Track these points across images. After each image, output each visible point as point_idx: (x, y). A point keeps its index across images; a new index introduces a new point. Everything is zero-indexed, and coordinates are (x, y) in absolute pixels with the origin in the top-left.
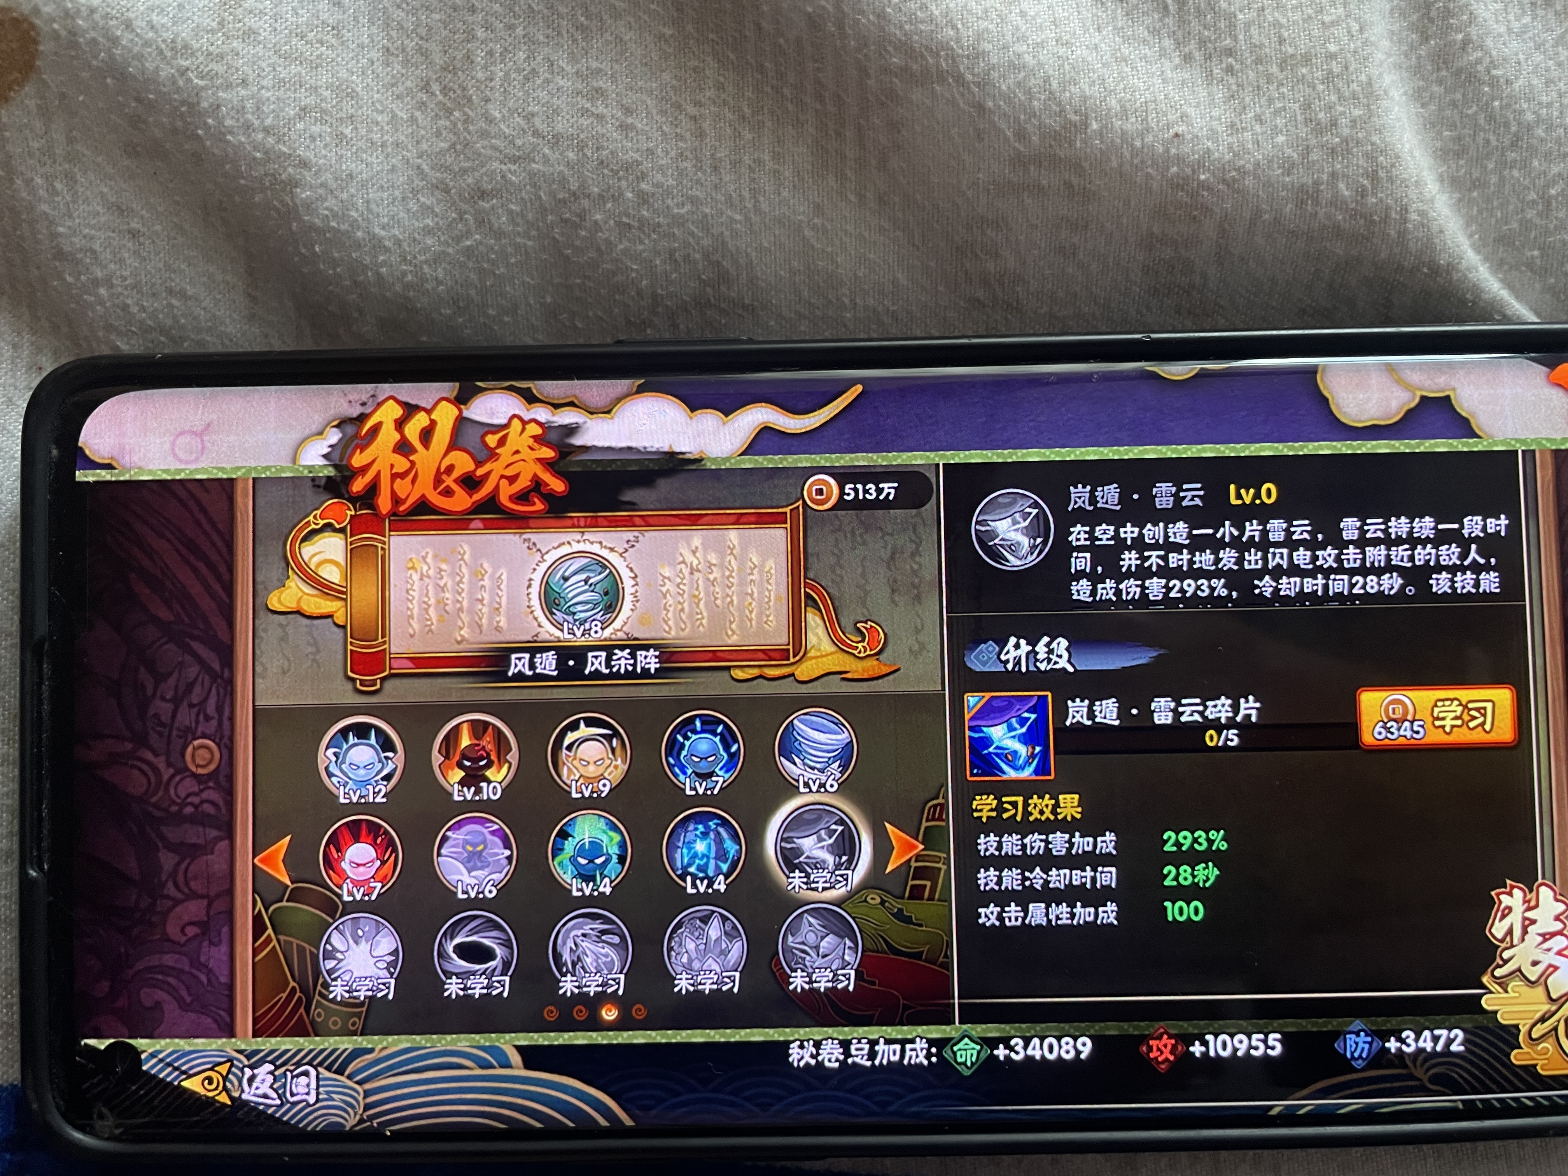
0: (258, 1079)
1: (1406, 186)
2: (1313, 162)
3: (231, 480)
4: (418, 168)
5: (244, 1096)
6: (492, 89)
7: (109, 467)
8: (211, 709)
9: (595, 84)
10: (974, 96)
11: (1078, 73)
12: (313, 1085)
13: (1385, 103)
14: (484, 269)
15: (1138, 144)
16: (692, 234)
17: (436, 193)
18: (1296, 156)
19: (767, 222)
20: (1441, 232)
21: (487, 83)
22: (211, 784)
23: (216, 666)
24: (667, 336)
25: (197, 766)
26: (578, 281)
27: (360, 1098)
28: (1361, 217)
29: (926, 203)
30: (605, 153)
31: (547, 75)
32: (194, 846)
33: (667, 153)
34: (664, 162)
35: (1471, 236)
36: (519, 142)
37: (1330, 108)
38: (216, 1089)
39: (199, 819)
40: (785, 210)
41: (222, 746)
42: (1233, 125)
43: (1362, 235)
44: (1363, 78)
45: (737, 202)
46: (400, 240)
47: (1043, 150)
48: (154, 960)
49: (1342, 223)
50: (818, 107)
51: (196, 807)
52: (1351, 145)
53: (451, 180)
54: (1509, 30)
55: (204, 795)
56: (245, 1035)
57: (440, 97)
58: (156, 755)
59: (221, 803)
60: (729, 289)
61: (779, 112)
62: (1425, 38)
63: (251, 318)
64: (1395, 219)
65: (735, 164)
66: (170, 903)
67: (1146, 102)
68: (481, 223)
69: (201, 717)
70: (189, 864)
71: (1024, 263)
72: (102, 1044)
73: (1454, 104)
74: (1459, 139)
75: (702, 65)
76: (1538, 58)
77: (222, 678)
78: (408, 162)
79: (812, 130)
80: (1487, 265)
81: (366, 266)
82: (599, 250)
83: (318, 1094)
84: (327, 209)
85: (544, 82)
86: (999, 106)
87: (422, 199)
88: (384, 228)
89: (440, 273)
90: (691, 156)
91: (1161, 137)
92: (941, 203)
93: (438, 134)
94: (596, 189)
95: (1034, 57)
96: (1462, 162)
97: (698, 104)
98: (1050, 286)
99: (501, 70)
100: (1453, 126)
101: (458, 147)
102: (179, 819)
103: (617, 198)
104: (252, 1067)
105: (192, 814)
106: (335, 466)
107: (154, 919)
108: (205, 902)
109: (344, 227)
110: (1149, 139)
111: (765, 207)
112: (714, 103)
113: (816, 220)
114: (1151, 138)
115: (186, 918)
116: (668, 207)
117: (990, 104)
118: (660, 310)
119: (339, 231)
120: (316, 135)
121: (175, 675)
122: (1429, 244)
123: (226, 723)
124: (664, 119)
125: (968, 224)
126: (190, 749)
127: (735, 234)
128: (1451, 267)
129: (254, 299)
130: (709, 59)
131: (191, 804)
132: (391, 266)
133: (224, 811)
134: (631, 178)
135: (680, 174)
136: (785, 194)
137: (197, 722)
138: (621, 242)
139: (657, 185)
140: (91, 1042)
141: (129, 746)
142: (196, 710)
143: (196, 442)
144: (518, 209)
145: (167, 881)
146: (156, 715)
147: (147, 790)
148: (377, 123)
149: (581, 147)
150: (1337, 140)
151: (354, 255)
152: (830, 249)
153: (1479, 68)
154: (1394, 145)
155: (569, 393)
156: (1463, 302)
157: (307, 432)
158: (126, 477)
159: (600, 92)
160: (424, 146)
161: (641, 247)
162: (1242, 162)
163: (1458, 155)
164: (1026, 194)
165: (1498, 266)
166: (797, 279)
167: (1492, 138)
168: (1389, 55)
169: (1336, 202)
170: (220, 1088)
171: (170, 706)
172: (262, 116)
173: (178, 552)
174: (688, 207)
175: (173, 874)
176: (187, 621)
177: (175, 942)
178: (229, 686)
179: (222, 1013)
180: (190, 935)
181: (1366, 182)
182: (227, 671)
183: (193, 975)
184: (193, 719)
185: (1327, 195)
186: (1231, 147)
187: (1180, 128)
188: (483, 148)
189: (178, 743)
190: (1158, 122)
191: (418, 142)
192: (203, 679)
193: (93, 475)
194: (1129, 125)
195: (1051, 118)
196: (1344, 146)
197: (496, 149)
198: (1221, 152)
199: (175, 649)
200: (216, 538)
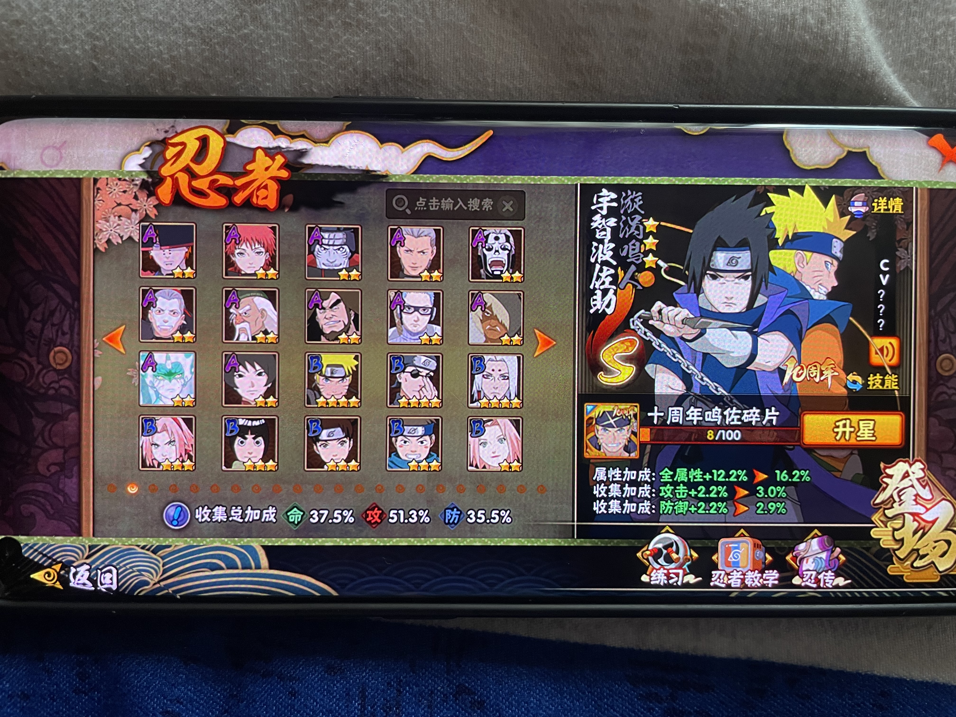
1: (849, 20)
3: (79, 180)
8: (66, 327)
14: (255, 49)
16: (391, 31)
19: (440, 26)
20: (869, 51)
22: (66, 376)
23: (70, 300)
25: (57, 364)
28: (820, 37)
32: (56, 415)
35: (887, 57)
39: (58, 398)
40: (452, 17)
41: (73, 351)
46: (201, 29)
48: (30, 487)
49: (808, 41)
51: (56, 390)
55: (61, 383)
56: (89, 535)
58: (31, 356)
59: (72, 387)
64: (841, 40)
66: (40, 451)
68: (254, 19)
69: (60, 333)
70: (51, 428)
77: (73, 308)
80: (896, 75)
82: (331, 40)
88: (192, 21)
89: (227, 51)
96: (884, 10)
102: (45, 398)
105: (53, 394)
106: (149, 173)
107: (29, 461)
108: (61, 451)
113: (472, 25)
115: (51, 461)
116: (376, 13)
121: (43, 305)
122: (861, 59)
123: (76, 336)
126: (52, 354)
127: (419, 32)
128: (874, 75)
131: (53, 388)
133: (74, 393)
136: (453, 7)
137: (57, 336)
138: (345, 35)
141: (13, 350)
142: (56, 328)
143: (56, 153)
145: (38, 437)
146: (30, 331)
147: (24, 379)
152: (480, 45)
155: (301, 129)
157: (129, 149)
158: (12, 175)
161: (357, 39)
163: (882, 5)
166: (458, 64)
169: (805, 27)
171: (40, 325)
173: (45, 225)
174: (389, 13)
175: (42, 433)
176: (50, 270)
177: (43, 475)
178: (77, 313)
179: (73, 521)
180: (53, 471)
181: (824, 15)
182: (76, 303)
183: (55, 497)
184: (54, 334)
185: (799, 22)
189: (44, 349)
192: (61, 308)
199: (42, 288)
200: (69, 217)
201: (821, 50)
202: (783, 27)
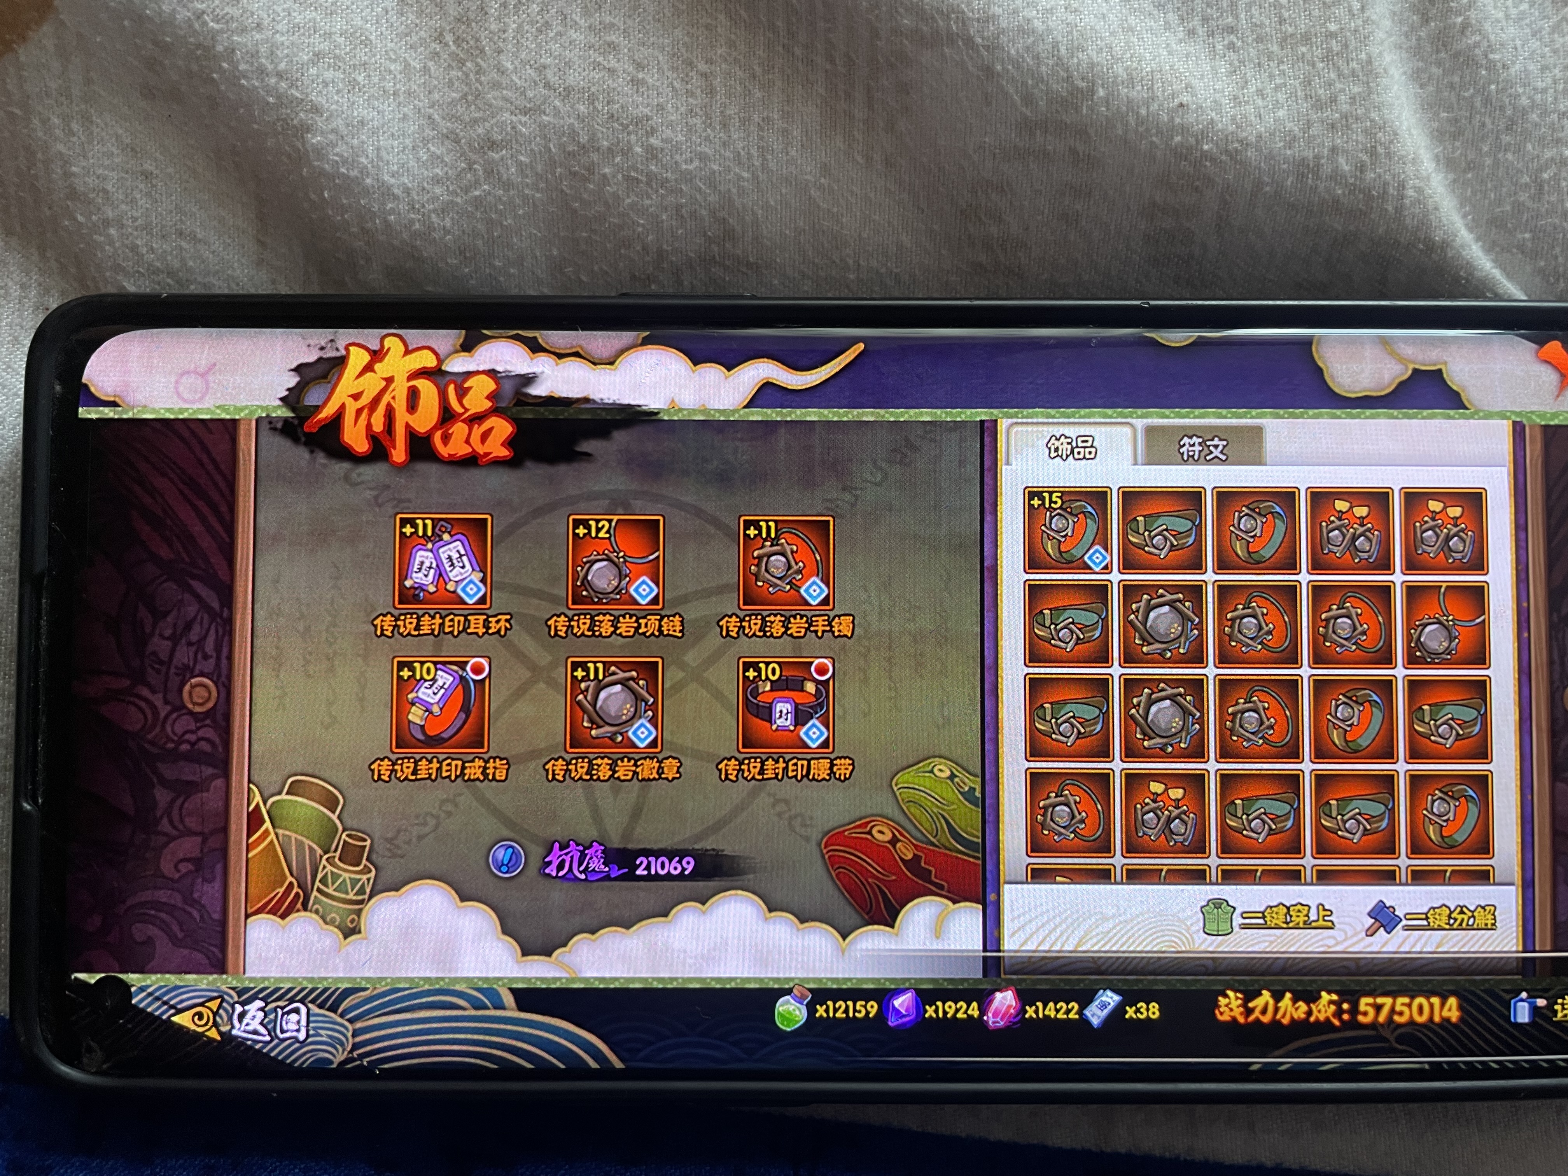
0: (249, 1015)
1: (1404, 163)
2: (1314, 136)
3: (234, 422)
4: (430, 118)
5: (234, 1032)
6: (504, 40)
7: (114, 404)
8: (209, 646)
9: (608, 39)
10: (983, 60)
11: (1086, 40)
12: (304, 1022)
13: (1384, 82)
14: (491, 219)
15: (1143, 112)
16: (700, 191)
17: (446, 143)
18: (1296, 129)
19: (774, 181)
20: (1436, 209)
21: (501, 34)
22: (208, 722)
23: (216, 605)
24: (671, 291)
25: (194, 704)
26: (584, 234)
27: (349, 1035)
28: (1360, 192)
29: (932, 166)
30: (616, 106)
31: (560, 28)
32: (191, 783)
33: (677, 108)
34: (673, 118)
35: (1464, 216)
36: (530, 94)
37: (1330, 84)
39: (194, 757)
40: (792, 169)
41: (220, 685)
42: (1235, 98)
43: (1361, 210)
44: (1363, 56)
45: (745, 160)
46: (408, 188)
47: (1049, 115)
48: (146, 896)
49: (1341, 198)
50: (828, 67)
52: (1350, 121)
53: (462, 130)
54: (1507, 17)
55: (201, 733)
56: (237, 973)
57: (453, 48)
58: (154, 692)
59: (217, 740)
60: (734, 246)
61: (789, 72)
62: (1425, 20)
63: (259, 263)
64: (1393, 195)
65: (744, 122)
66: (163, 839)
67: (1152, 72)
68: (490, 172)
69: (199, 656)
70: (183, 803)
71: (1027, 229)
72: (92, 978)
73: (1452, 86)
74: (1456, 121)
75: (714, 23)
76: (1535, 44)
77: (221, 617)
78: (419, 112)
79: (822, 91)
80: (1480, 244)
81: (374, 213)
82: (606, 204)
83: (308, 1031)
84: (337, 155)
85: (557, 34)
86: (1008, 70)
87: (432, 149)
88: (393, 176)
89: (448, 223)
90: (700, 113)
91: (1166, 106)
92: (946, 166)
93: (451, 83)
94: (605, 143)
95: (1043, 22)
96: (1457, 144)
97: (709, 61)
98: (1052, 252)
99: (514, 22)
100: (1450, 108)
101: (470, 97)
102: (175, 756)
103: (626, 152)
104: (243, 1004)
105: (189, 751)
107: (147, 855)
108: (199, 839)
109: (354, 173)
110: (1154, 107)
111: (772, 165)
112: (726, 60)
113: (823, 180)
114: (1156, 107)
115: (181, 855)
116: (676, 162)
117: (999, 68)
118: (665, 265)
119: (349, 177)
120: (328, 80)
121: (175, 612)
122: (1425, 221)
123: (224, 662)
124: (675, 75)
125: (973, 188)
126: (187, 687)
127: (742, 192)
128: (1445, 245)
129: (262, 244)
130: (722, 17)
131: (188, 742)
132: (399, 214)
133: (220, 749)
134: (640, 132)
135: (690, 130)
136: (793, 153)
137: (196, 661)
138: (628, 197)
139: (665, 141)
140: (82, 976)
141: (127, 683)
142: (194, 649)
144: (528, 161)
145: (161, 818)
147: (143, 727)
148: (390, 71)
149: (592, 99)
150: (1337, 115)
151: (362, 202)
152: (835, 210)
153: (1477, 51)
154: (1393, 122)
155: (574, 343)
156: (1457, 279)
158: (129, 415)
159: (612, 47)
160: (436, 96)
161: (648, 202)
162: (1244, 134)
163: (1454, 137)
164: (1032, 158)
165: (1490, 248)
166: (802, 238)
167: (1488, 121)
168: (1390, 35)
169: (1336, 176)
170: (210, 1023)
172: (276, 61)
173: (181, 492)
174: (696, 163)
175: (168, 812)
176: (187, 559)
177: (169, 879)
178: (227, 626)
179: (214, 949)
180: (183, 872)
181: (1365, 157)
182: (226, 610)
183: (187, 912)
184: (191, 658)
185: (1327, 169)
186: (1233, 119)
187: (1185, 98)
188: (495, 99)
189: (175, 680)
190: (1163, 91)
191: (430, 93)
192: (202, 618)
193: (96, 413)
194: (1135, 93)
195: (1058, 83)
196: (1344, 122)
197: (507, 100)
198: (1224, 123)
199: (175, 587)
200: (218, 478)
202: (1301, 177)
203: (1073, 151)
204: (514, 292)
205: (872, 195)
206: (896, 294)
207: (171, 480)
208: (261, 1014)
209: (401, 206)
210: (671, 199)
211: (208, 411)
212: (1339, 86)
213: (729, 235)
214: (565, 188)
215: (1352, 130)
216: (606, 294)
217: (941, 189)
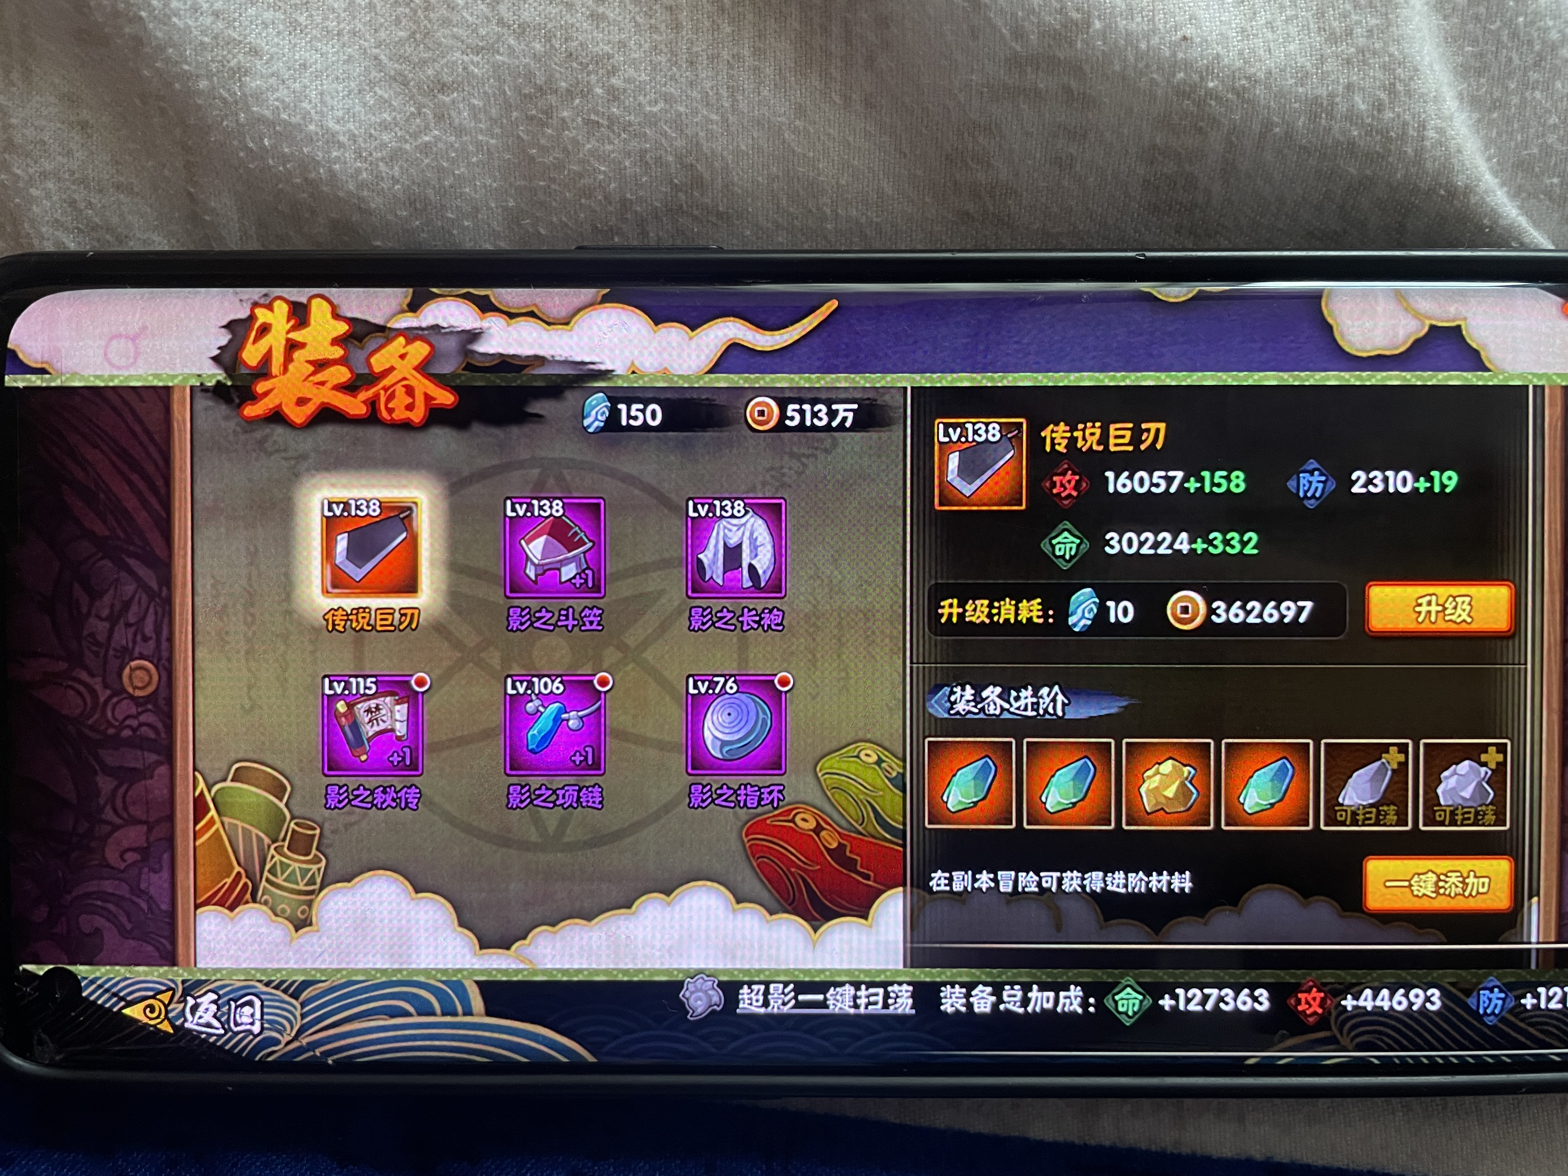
0: (201, 1009)
1: (1425, 102)
2: (1328, 72)
3: (168, 388)
4: (376, 59)
5: (187, 1025)
7: (43, 371)
8: (151, 625)
12: (258, 1015)
13: (1405, 12)
14: (443, 168)
15: (1143, 46)
16: (665, 134)
17: (394, 85)
18: (1308, 64)
19: (746, 124)
20: (1459, 151)
22: (149, 707)
23: (154, 584)
24: (635, 244)
25: (135, 688)
26: (542, 183)
28: (1377, 132)
29: (915, 106)
30: (574, 44)
32: (134, 769)
33: (641, 46)
34: (637, 56)
35: (1489, 159)
37: (1345, 16)
38: (158, 1017)
39: (137, 743)
40: (765, 110)
41: (161, 667)
42: (1243, 30)
45: (714, 101)
46: (354, 135)
47: (1041, 50)
48: (92, 886)
49: (1357, 139)
51: (134, 730)
52: (1368, 56)
53: (410, 71)
55: (143, 718)
56: (188, 965)
58: (92, 675)
59: (160, 725)
60: (702, 195)
64: (1412, 136)
65: (713, 59)
66: (108, 828)
68: (441, 116)
69: (139, 637)
70: (128, 788)
71: (1017, 174)
72: (41, 970)
73: (1477, 18)
74: (1481, 56)
77: (160, 596)
78: (365, 52)
79: (796, 25)
80: (1505, 189)
81: (318, 162)
82: (565, 150)
83: (262, 1024)
84: (277, 100)
87: (380, 92)
88: (338, 122)
89: (396, 172)
90: (665, 50)
91: (1168, 39)
92: (930, 106)
93: (398, 21)
96: (1482, 80)
98: (1043, 200)
100: (1475, 42)
101: (418, 36)
102: (116, 742)
103: (586, 93)
104: (195, 997)
105: (129, 737)
107: (93, 844)
108: (145, 828)
109: (296, 120)
110: (1155, 41)
111: (743, 106)
113: (797, 123)
114: (1157, 40)
115: (125, 844)
116: (639, 104)
118: (629, 216)
119: (290, 124)
120: (267, 21)
121: (111, 592)
122: (1446, 166)
123: (165, 643)
124: (638, 9)
125: (959, 130)
126: (127, 670)
127: (711, 136)
128: (1468, 190)
131: (129, 727)
132: (345, 163)
133: (163, 735)
134: (601, 71)
135: (654, 69)
136: (766, 93)
137: (135, 642)
138: (588, 142)
139: (628, 81)
140: (30, 967)
141: (64, 666)
142: (133, 629)
144: (481, 104)
145: (106, 804)
146: (91, 635)
147: (83, 712)
149: (549, 38)
150: (1352, 50)
151: (305, 150)
152: (811, 154)
154: (1413, 57)
155: (529, 301)
156: (1480, 228)
158: (62, 381)
160: (383, 35)
161: (609, 147)
162: (1253, 70)
163: (1479, 73)
164: (1022, 97)
165: (1516, 193)
166: (775, 185)
167: (1515, 57)
169: (1352, 116)
170: (162, 1017)
171: (107, 625)
173: (115, 466)
174: (661, 105)
175: (111, 799)
176: (122, 536)
177: (113, 868)
178: (169, 603)
179: (162, 940)
180: (129, 862)
181: (1383, 96)
182: (167, 586)
183: (133, 902)
184: (130, 639)
185: (1342, 107)
186: (1241, 53)
187: (1189, 31)
188: (444, 37)
189: (114, 663)
190: (1165, 23)
191: (376, 31)
192: (140, 599)
193: (23, 380)
194: (1134, 26)
195: (1050, 14)
196: (1361, 58)
197: (457, 39)
198: (1231, 58)
199: (110, 565)
200: (152, 449)
201: (1378, 153)
202: (1314, 117)
203: (1067, 90)
204: (469, 245)
205: (851, 139)
206: (877, 245)
207: (102, 451)
208: (214, 1007)
209: (347, 155)
210: (634, 144)
211: (139, 377)
212: (1355, 18)
213: (698, 182)
214: (521, 134)
215: (1369, 65)
216: (566, 248)
217: (924, 130)
